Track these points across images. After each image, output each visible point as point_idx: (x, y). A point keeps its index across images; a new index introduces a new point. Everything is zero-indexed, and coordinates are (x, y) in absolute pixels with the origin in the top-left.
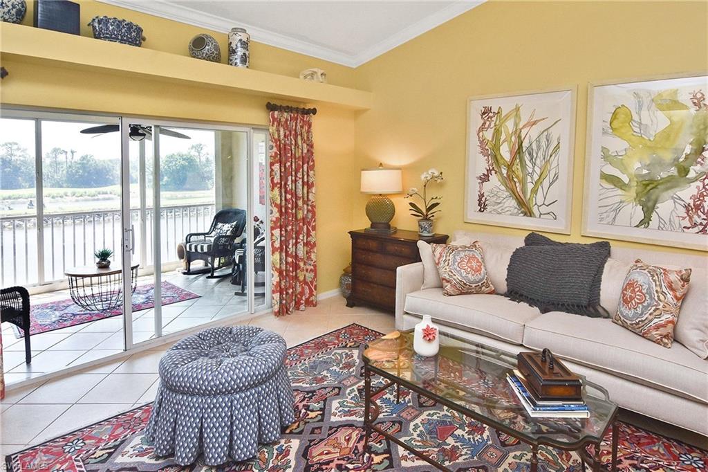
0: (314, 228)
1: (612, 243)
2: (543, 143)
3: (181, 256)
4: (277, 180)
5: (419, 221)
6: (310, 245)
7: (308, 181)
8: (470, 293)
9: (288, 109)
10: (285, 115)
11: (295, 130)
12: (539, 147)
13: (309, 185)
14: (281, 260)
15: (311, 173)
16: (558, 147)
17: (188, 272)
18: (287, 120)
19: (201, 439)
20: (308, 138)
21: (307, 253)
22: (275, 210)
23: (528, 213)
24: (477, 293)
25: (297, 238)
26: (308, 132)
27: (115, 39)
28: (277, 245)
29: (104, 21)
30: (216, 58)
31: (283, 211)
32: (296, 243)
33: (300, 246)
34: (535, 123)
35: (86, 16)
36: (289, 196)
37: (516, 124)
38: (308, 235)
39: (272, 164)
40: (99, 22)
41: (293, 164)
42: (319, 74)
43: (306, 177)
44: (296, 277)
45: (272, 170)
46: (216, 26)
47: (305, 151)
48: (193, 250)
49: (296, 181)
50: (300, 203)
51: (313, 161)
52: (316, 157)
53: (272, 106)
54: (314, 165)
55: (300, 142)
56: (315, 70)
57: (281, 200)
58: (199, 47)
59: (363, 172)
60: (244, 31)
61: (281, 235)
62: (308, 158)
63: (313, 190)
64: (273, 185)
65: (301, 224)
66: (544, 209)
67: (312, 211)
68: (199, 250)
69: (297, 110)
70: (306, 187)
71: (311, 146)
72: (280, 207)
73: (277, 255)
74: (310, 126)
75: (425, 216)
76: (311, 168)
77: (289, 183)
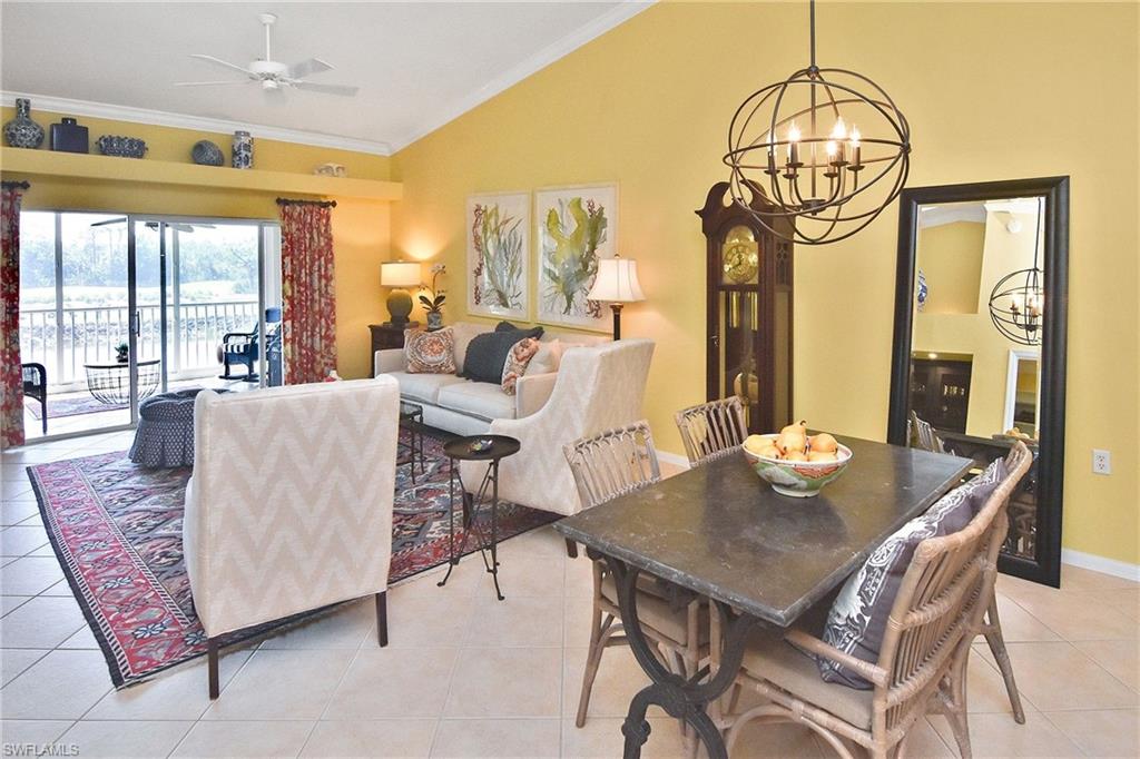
0: (334, 321)
1: (545, 328)
2: (513, 240)
3: (220, 360)
4: (288, 272)
5: (428, 314)
6: (330, 339)
7: (326, 274)
8: (432, 372)
9: (301, 203)
10: (298, 209)
11: (311, 224)
12: (510, 243)
13: (329, 279)
14: (293, 351)
15: (330, 266)
16: (520, 244)
17: (227, 376)
18: (300, 214)
19: (163, 451)
20: (326, 231)
21: (326, 346)
22: (287, 302)
23: (505, 305)
24: (438, 373)
25: (313, 331)
26: (327, 225)
27: (119, 154)
28: (289, 336)
29: (109, 140)
30: (219, 163)
31: (296, 302)
32: (313, 335)
33: (317, 339)
34: (507, 221)
35: (93, 137)
36: (303, 289)
37: (496, 223)
38: (328, 328)
39: (283, 257)
40: (105, 141)
41: (308, 258)
42: (334, 168)
43: (323, 269)
44: (313, 369)
45: (283, 263)
46: (217, 128)
47: (323, 244)
48: (230, 351)
49: (311, 274)
50: (316, 296)
51: (332, 254)
52: (336, 249)
53: (283, 201)
54: (332, 258)
55: (315, 236)
56: (331, 165)
57: (293, 292)
58: (201, 152)
59: (384, 266)
60: (247, 134)
61: (293, 326)
62: (327, 253)
63: (332, 283)
64: (284, 278)
65: (318, 317)
66: (514, 300)
67: (331, 304)
68: (235, 351)
69: (313, 203)
70: (323, 282)
71: (330, 239)
72: (291, 299)
73: (289, 346)
74: (328, 218)
75: (434, 308)
76: (330, 261)
77: (303, 275)
